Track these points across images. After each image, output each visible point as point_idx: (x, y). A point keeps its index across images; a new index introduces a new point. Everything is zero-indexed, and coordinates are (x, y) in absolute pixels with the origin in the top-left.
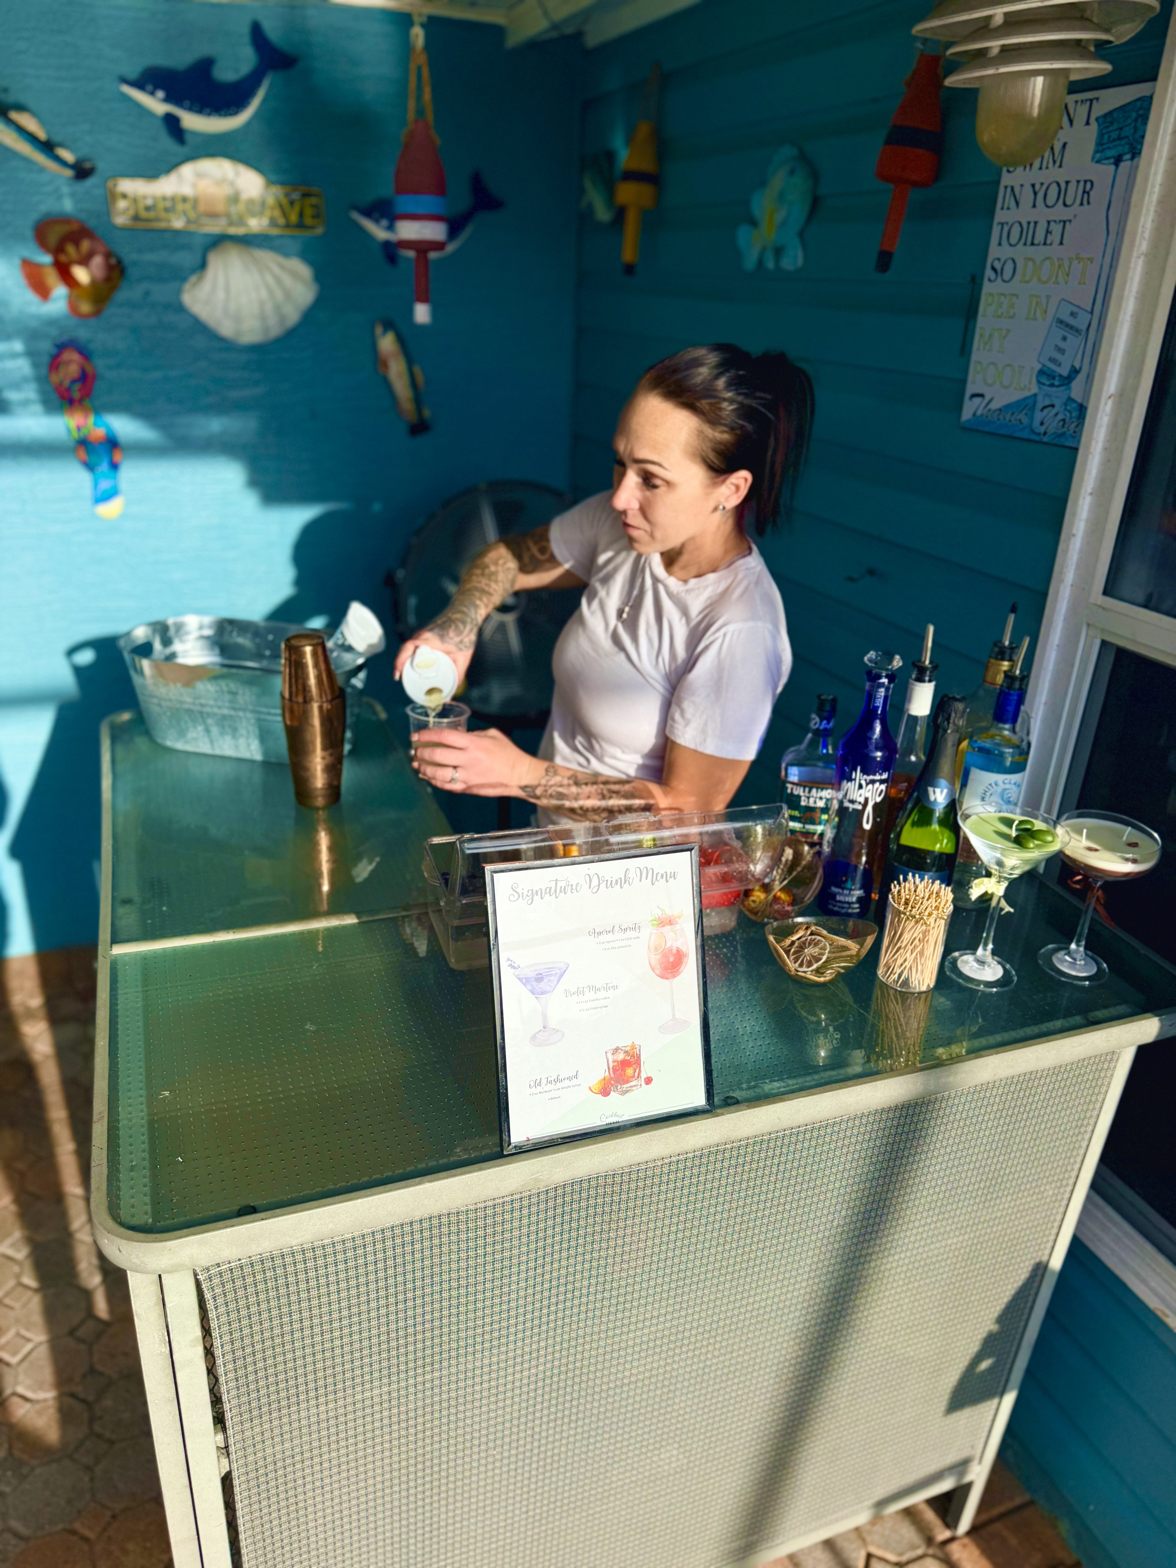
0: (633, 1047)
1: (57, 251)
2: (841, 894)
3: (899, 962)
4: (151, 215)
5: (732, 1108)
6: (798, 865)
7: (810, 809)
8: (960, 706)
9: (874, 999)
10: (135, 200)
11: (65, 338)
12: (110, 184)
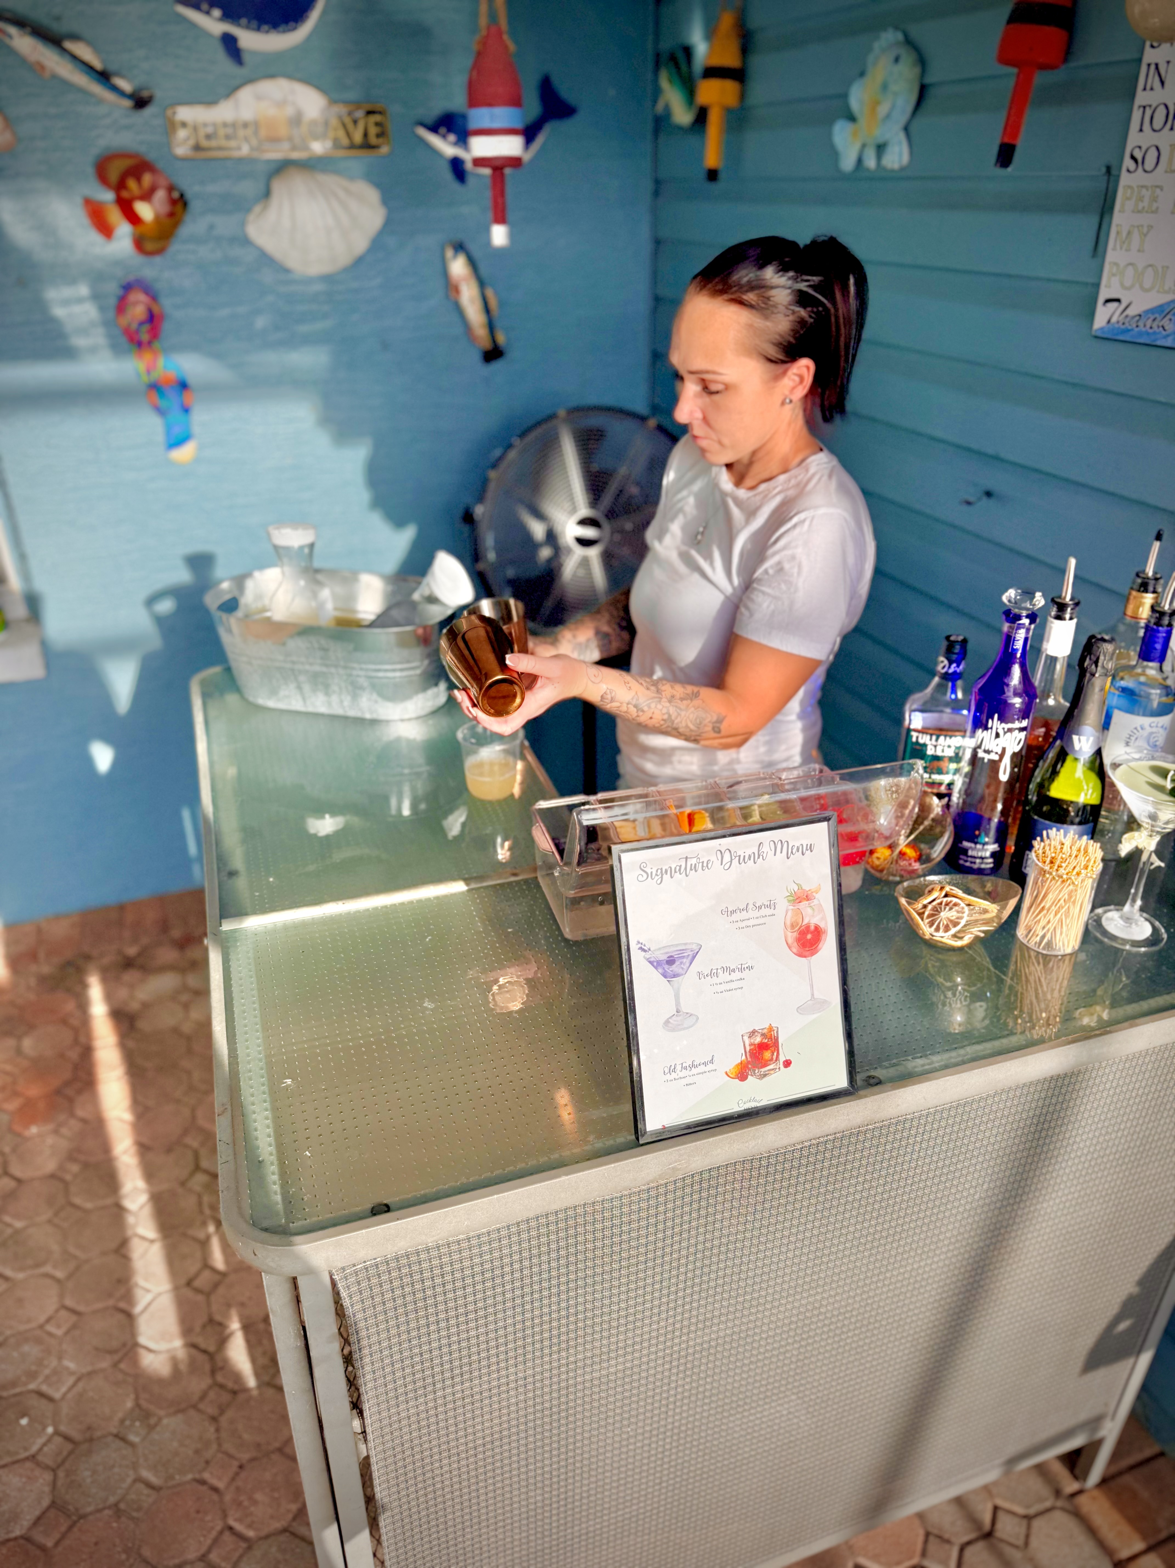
0: (771, 1029)
1: (120, 186)
2: (973, 849)
3: (1042, 923)
4: (213, 143)
5: (876, 1089)
6: (925, 818)
7: (936, 758)
8: (1108, 647)
9: (1014, 959)
10: (195, 129)
11: (131, 278)
12: (169, 112)
